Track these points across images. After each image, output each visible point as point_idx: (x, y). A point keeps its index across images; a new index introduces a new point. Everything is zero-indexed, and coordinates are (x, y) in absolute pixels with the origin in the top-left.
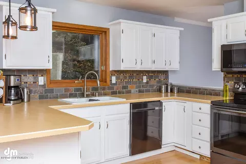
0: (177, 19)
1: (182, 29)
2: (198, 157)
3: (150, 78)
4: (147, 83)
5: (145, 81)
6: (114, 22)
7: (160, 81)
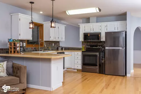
0: (62, 22)
1: (66, 26)
2: (76, 70)
3: (55, 44)
4: (54, 46)
5: (53, 45)
6: (46, 22)
7: (57, 45)
